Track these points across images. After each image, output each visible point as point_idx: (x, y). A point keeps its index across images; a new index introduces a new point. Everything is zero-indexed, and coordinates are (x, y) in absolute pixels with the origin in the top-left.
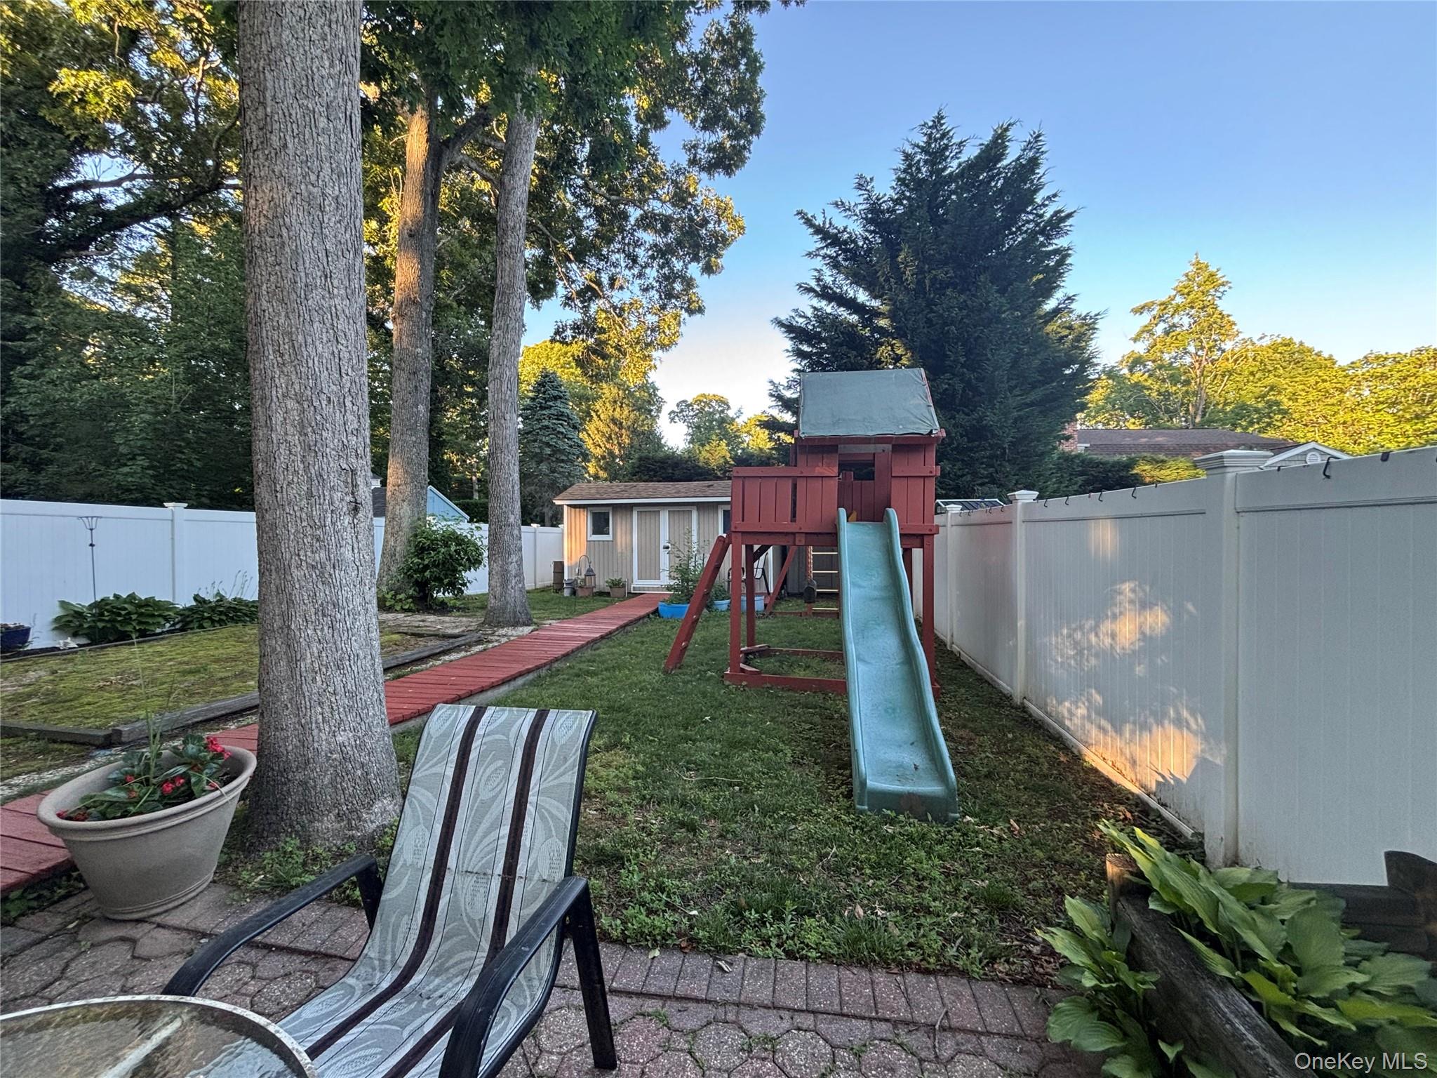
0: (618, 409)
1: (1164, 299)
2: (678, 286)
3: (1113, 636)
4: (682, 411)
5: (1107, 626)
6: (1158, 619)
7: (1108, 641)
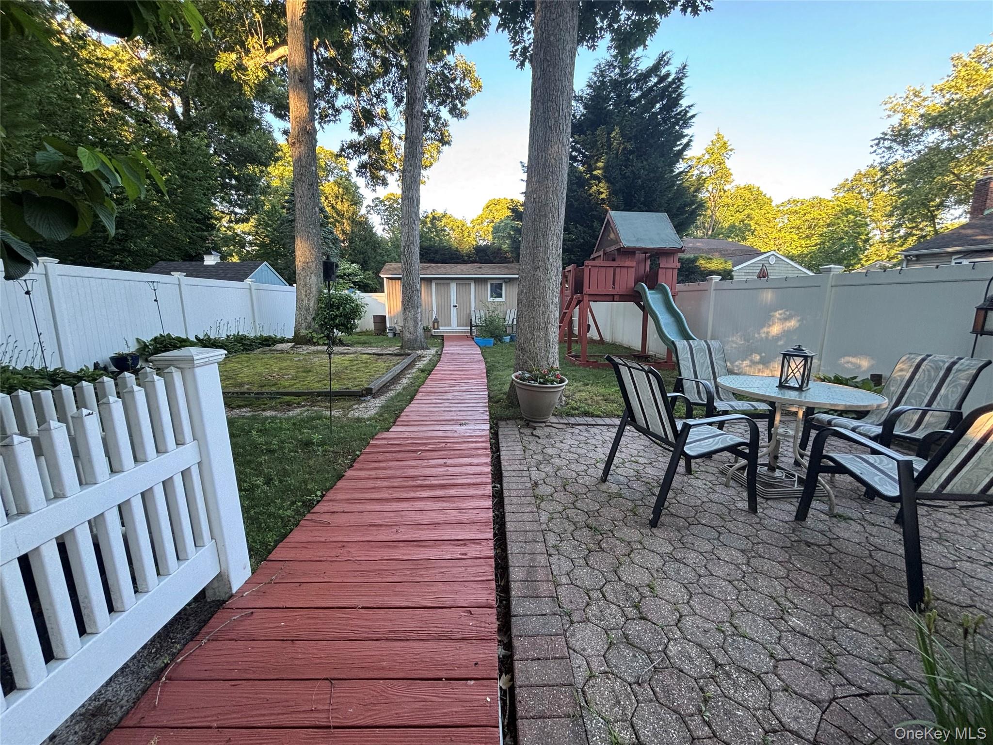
0: (339, 203)
1: (699, 155)
2: (432, 124)
3: (768, 333)
4: (376, 206)
5: (765, 330)
6: (792, 324)
7: (763, 335)
